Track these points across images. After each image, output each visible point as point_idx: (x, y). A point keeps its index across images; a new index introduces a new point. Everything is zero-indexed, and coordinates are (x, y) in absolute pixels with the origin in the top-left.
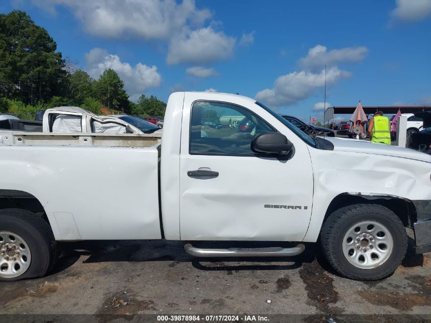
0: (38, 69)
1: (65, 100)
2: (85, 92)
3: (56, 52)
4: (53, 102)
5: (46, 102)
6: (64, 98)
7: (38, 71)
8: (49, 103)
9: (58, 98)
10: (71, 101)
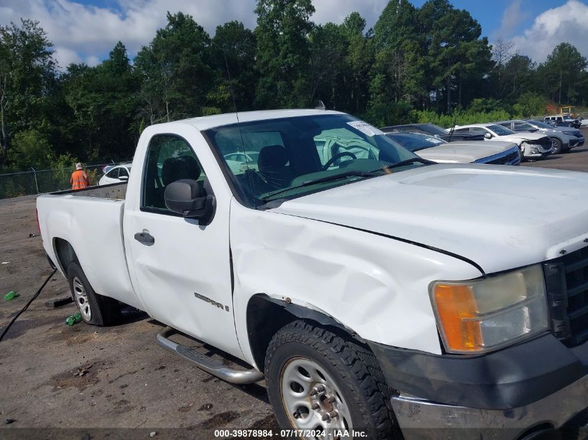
0: (455, 66)
1: (489, 102)
2: (522, 85)
3: (480, 38)
4: (473, 108)
5: (464, 108)
6: (488, 99)
7: (455, 69)
8: (469, 108)
9: (480, 101)
10: (498, 101)
